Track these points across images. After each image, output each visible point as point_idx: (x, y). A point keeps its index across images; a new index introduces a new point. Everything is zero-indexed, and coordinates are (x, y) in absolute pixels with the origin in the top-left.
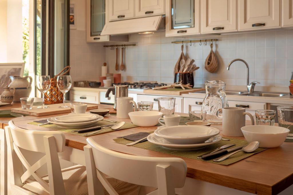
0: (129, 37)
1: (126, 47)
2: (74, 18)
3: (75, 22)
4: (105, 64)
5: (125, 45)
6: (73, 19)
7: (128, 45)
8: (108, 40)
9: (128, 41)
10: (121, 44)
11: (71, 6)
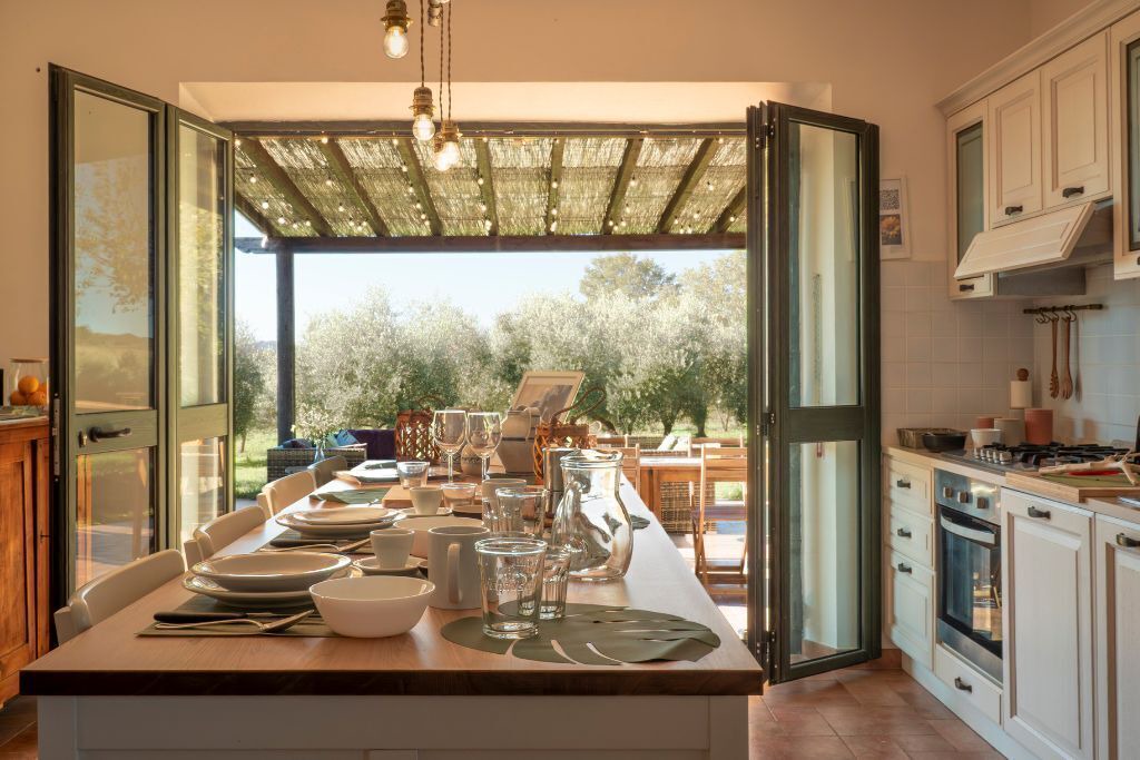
0: (1087, 279)
1: (1078, 312)
2: (899, 224)
3: (905, 237)
4: (1024, 375)
5: (1072, 308)
6: (897, 229)
7: (1084, 307)
8: (991, 294)
9: (1083, 292)
10: (1063, 305)
11: (884, 186)
